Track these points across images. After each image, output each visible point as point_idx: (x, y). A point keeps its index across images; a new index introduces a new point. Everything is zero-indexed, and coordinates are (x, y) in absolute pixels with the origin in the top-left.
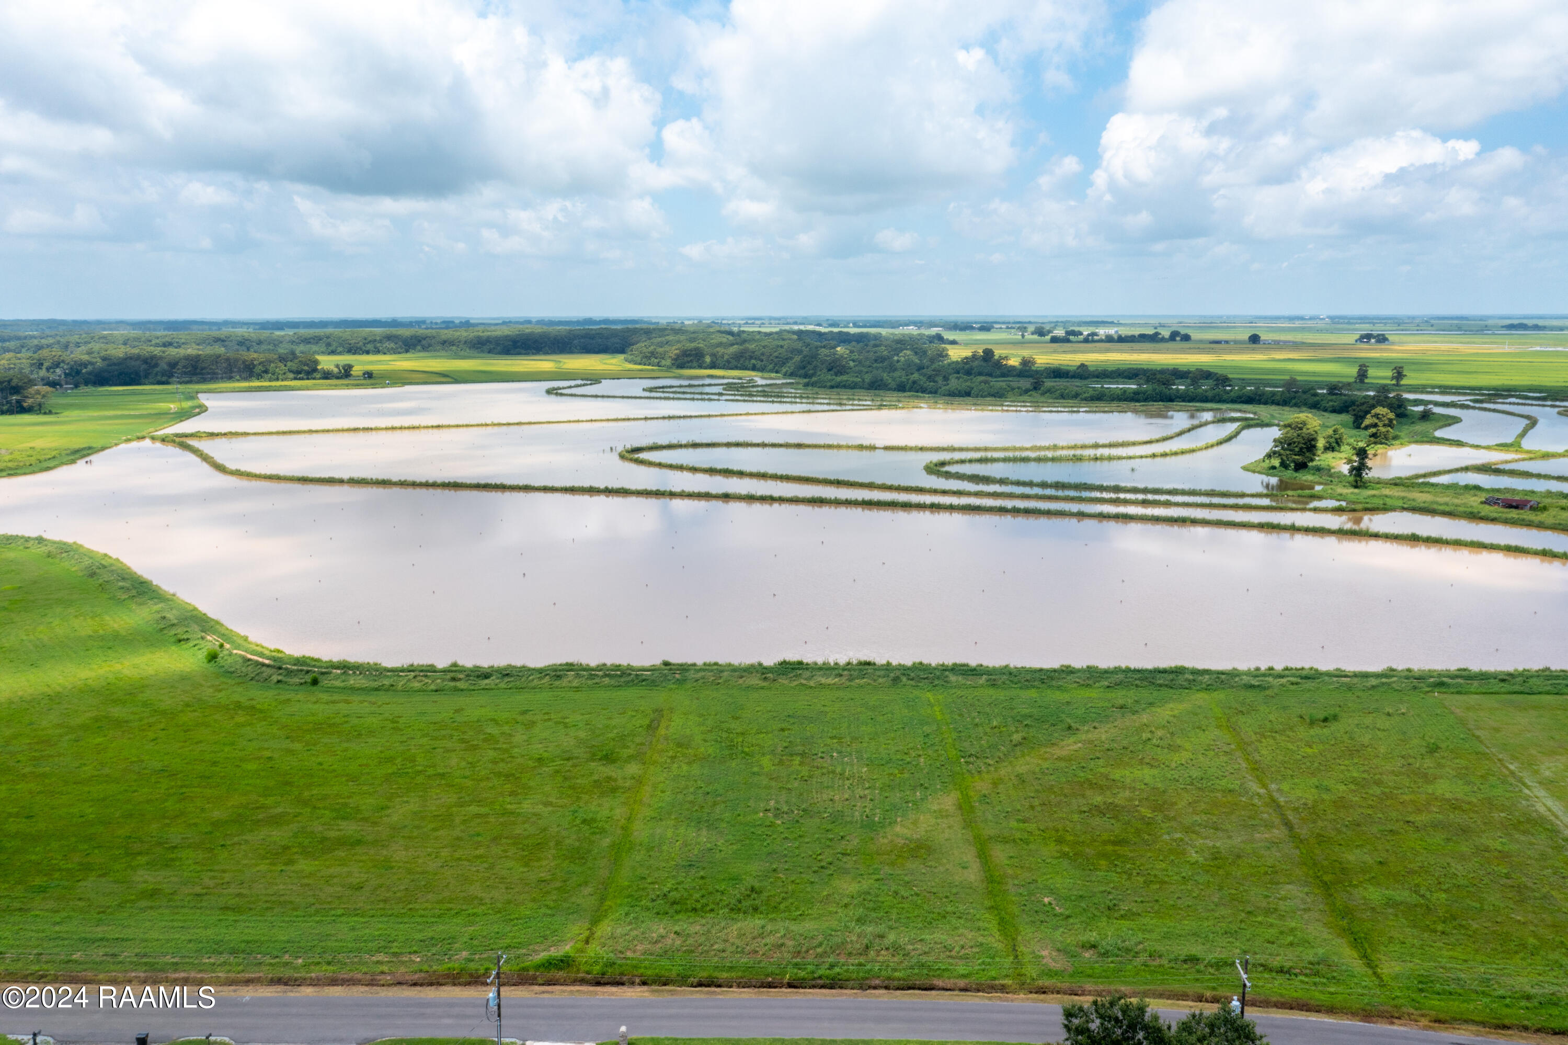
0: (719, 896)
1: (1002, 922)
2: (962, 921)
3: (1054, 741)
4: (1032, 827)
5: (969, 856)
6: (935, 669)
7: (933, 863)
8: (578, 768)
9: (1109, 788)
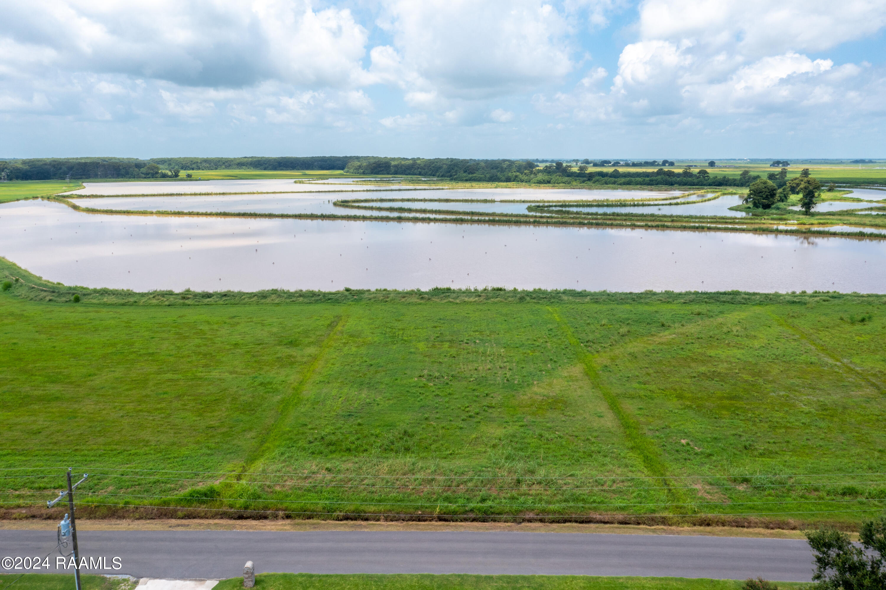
0: (373, 439)
1: (647, 460)
2: (608, 459)
3: (653, 333)
4: (653, 387)
5: (603, 408)
6: (550, 293)
7: (571, 413)
8: (265, 350)
9: (709, 361)
